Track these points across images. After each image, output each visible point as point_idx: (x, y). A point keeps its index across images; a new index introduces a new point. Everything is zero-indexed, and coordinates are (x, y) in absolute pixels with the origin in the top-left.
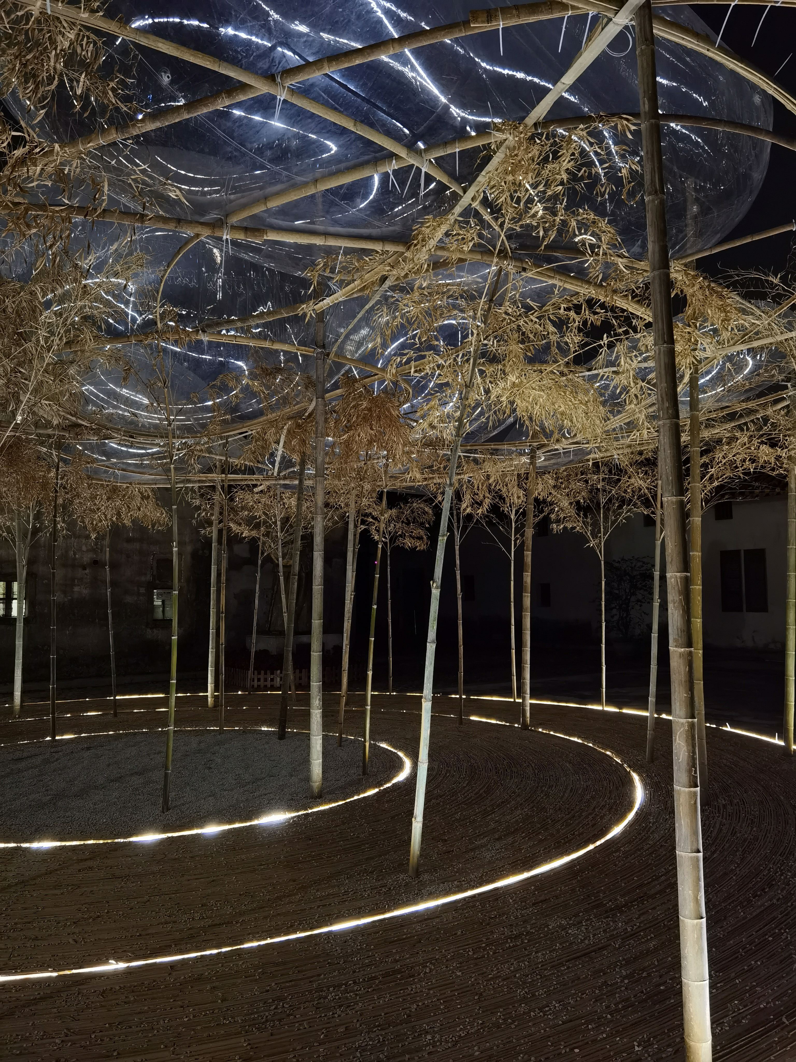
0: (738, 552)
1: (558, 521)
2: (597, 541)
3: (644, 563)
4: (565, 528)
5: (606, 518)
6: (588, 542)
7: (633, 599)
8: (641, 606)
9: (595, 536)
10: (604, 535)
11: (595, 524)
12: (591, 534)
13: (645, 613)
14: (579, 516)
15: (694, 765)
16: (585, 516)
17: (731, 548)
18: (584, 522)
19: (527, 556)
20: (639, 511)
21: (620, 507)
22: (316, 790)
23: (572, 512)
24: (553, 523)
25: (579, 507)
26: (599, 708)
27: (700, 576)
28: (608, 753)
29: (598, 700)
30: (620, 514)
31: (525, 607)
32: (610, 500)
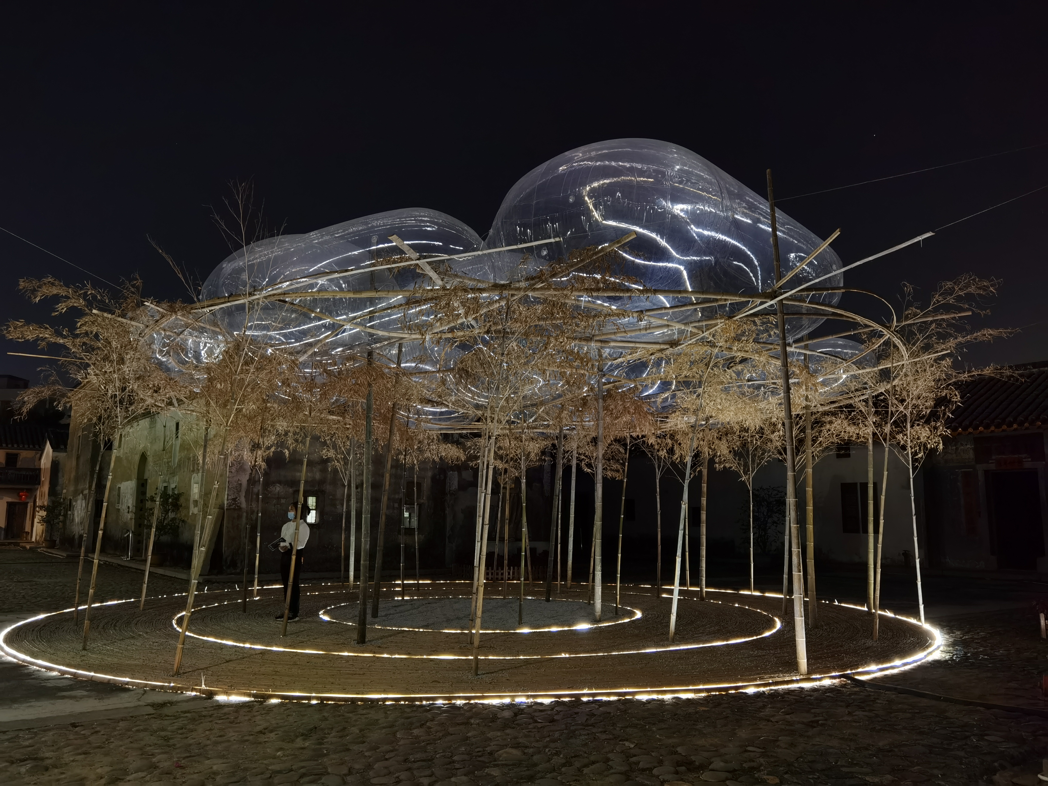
0: (856, 484)
1: (720, 463)
2: (747, 477)
3: (779, 491)
4: (724, 467)
5: (753, 461)
6: (741, 477)
7: (770, 520)
8: (776, 526)
9: (746, 473)
10: (752, 473)
11: (746, 466)
12: (743, 472)
13: (779, 532)
14: (735, 460)
15: (800, 565)
16: (739, 460)
17: (849, 480)
18: (738, 463)
19: (704, 487)
20: (776, 457)
21: (763, 454)
22: (598, 618)
23: (731, 457)
24: (716, 463)
25: (736, 454)
26: (749, 593)
27: (812, 502)
28: (759, 611)
29: (749, 588)
30: (763, 459)
31: (702, 520)
32: (756, 449)
